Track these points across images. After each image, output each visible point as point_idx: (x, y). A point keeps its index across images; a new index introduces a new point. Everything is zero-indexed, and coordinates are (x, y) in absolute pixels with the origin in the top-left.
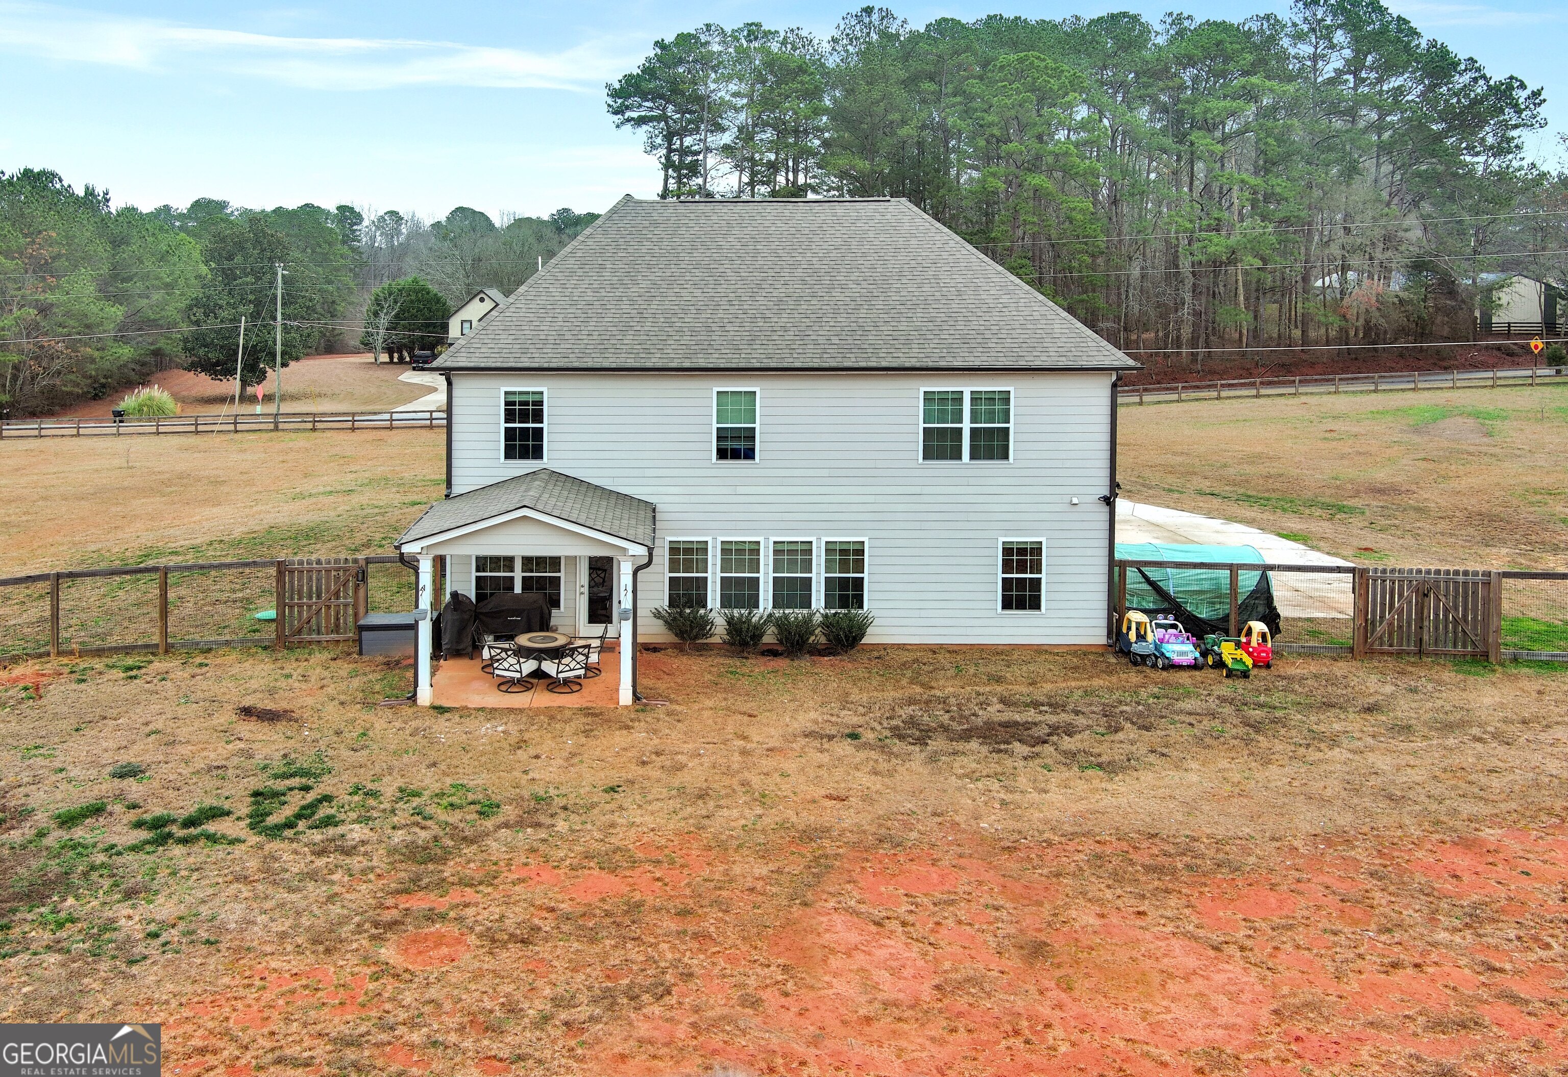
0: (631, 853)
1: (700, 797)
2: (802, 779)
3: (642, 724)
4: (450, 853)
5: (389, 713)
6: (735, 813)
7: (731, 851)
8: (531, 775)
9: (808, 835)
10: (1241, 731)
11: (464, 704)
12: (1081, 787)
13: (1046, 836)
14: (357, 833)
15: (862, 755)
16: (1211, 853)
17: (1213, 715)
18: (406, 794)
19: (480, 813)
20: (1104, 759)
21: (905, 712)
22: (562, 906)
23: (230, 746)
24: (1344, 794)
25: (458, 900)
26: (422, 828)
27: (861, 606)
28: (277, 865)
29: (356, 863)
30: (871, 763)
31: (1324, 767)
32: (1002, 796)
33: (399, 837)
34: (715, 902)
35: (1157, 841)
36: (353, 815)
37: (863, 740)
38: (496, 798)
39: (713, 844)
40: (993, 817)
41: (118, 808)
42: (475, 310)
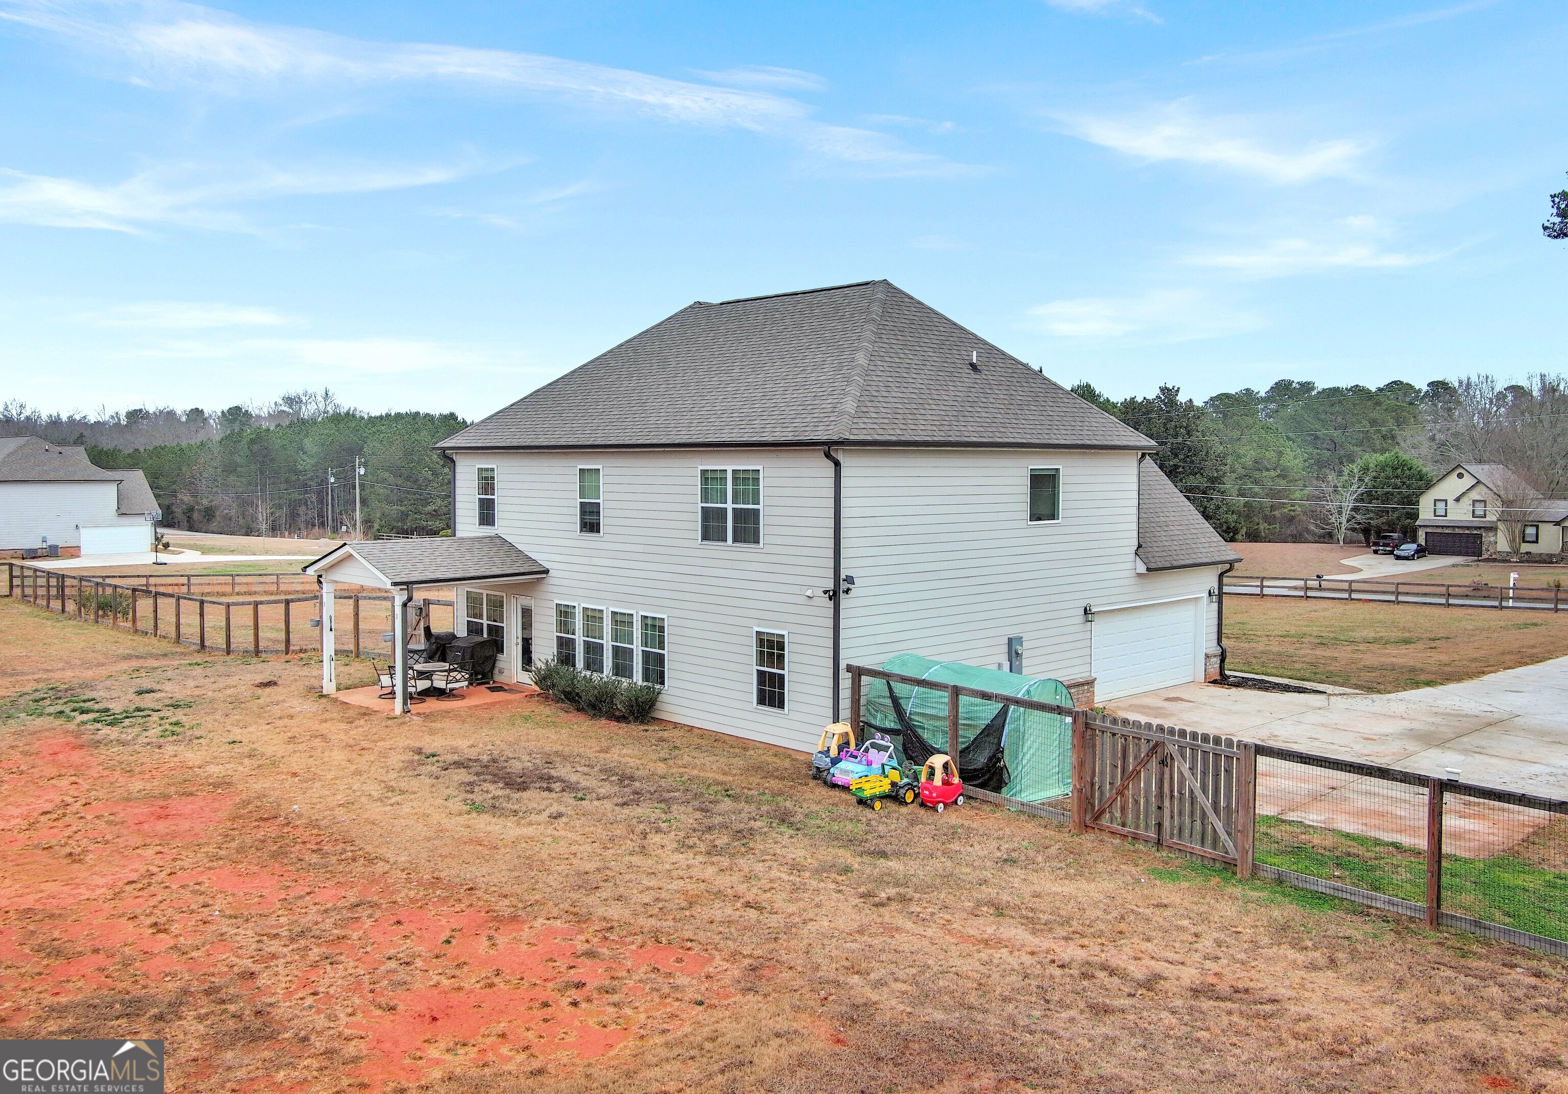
27: (663, 683)
42: (1451, 487)
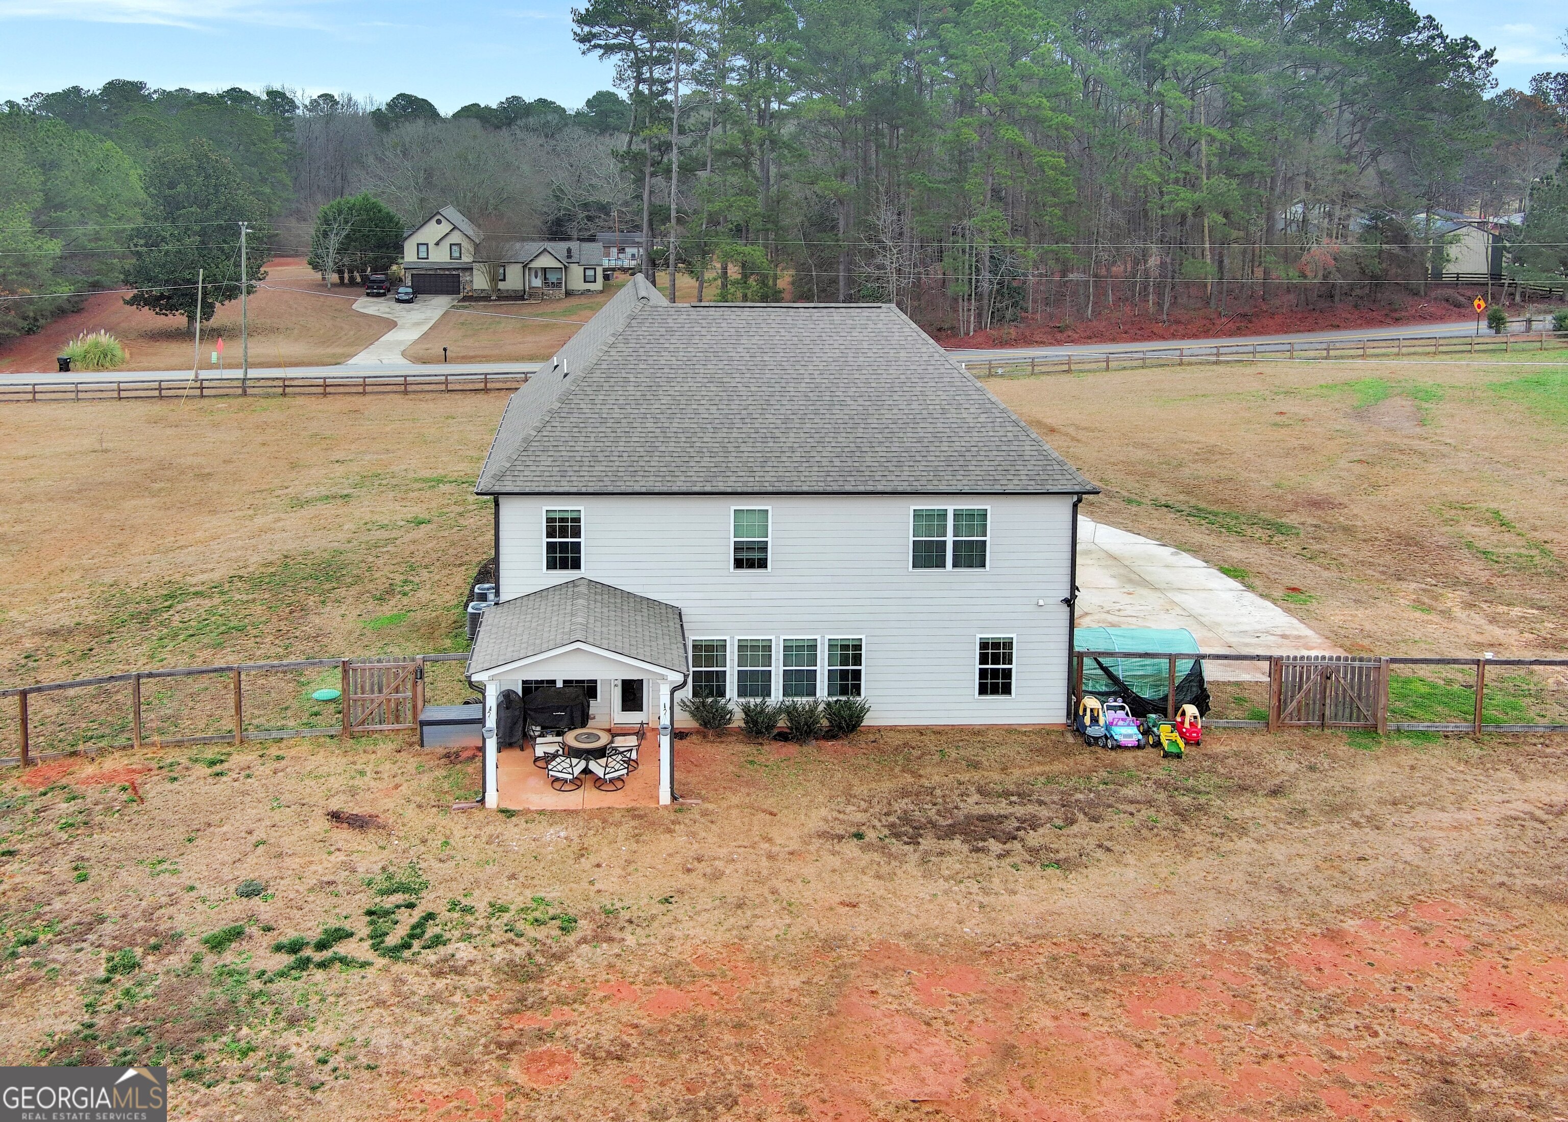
0: (691, 967)
1: (739, 906)
2: (820, 885)
3: (682, 826)
4: (544, 970)
5: (463, 818)
6: (769, 923)
7: (769, 963)
8: (598, 886)
9: (830, 944)
10: (1170, 820)
11: (527, 806)
12: (1042, 885)
13: (1016, 938)
14: (464, 952)
15: (867, 857)
16: (1140, 952)
17: (1150, 803)
18: (498, 909)
19: (562, 929)
20: (1062, 855)
21: (901, 805)
22: (643, 1022)
23: (332, 858)
24: (1246, 887)
25: (559, 1020)
26: (517, 945)
27: (859, 694)
28: (406, 988)
29: (470, 982)
30: (875, 866)
31: (1233, 858)
32: (980, 898)
33: (500, 954)
34: (763, 1015)
35: (1100, 941)
36: (457, 933)
37: (867, 839)
38: (572, 912)
39: (754, 955)
40: (974, 921)
41: (254, 930)
42: (431, 232)
